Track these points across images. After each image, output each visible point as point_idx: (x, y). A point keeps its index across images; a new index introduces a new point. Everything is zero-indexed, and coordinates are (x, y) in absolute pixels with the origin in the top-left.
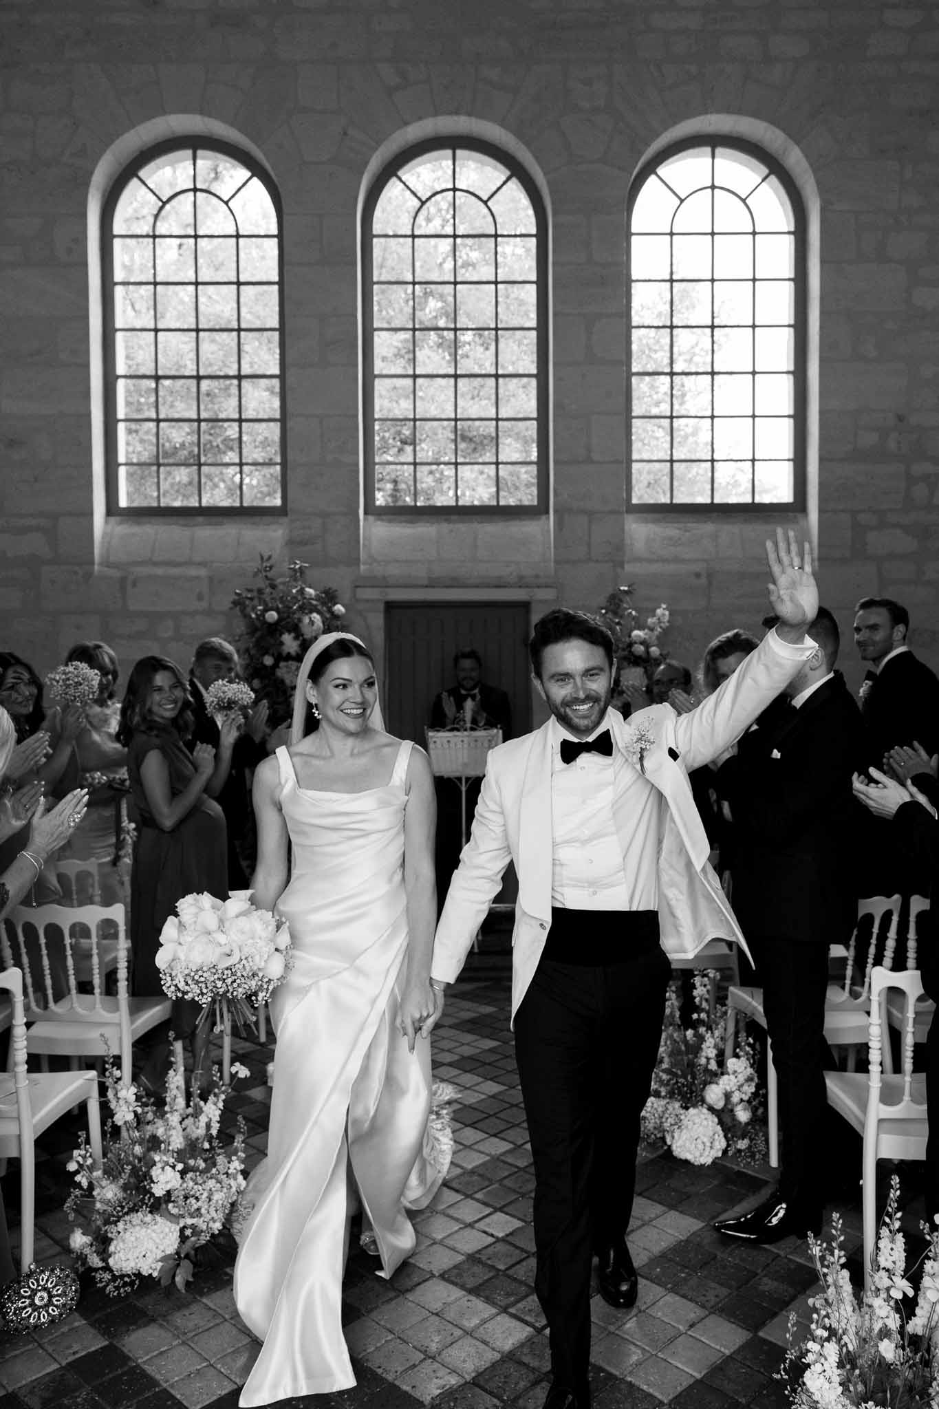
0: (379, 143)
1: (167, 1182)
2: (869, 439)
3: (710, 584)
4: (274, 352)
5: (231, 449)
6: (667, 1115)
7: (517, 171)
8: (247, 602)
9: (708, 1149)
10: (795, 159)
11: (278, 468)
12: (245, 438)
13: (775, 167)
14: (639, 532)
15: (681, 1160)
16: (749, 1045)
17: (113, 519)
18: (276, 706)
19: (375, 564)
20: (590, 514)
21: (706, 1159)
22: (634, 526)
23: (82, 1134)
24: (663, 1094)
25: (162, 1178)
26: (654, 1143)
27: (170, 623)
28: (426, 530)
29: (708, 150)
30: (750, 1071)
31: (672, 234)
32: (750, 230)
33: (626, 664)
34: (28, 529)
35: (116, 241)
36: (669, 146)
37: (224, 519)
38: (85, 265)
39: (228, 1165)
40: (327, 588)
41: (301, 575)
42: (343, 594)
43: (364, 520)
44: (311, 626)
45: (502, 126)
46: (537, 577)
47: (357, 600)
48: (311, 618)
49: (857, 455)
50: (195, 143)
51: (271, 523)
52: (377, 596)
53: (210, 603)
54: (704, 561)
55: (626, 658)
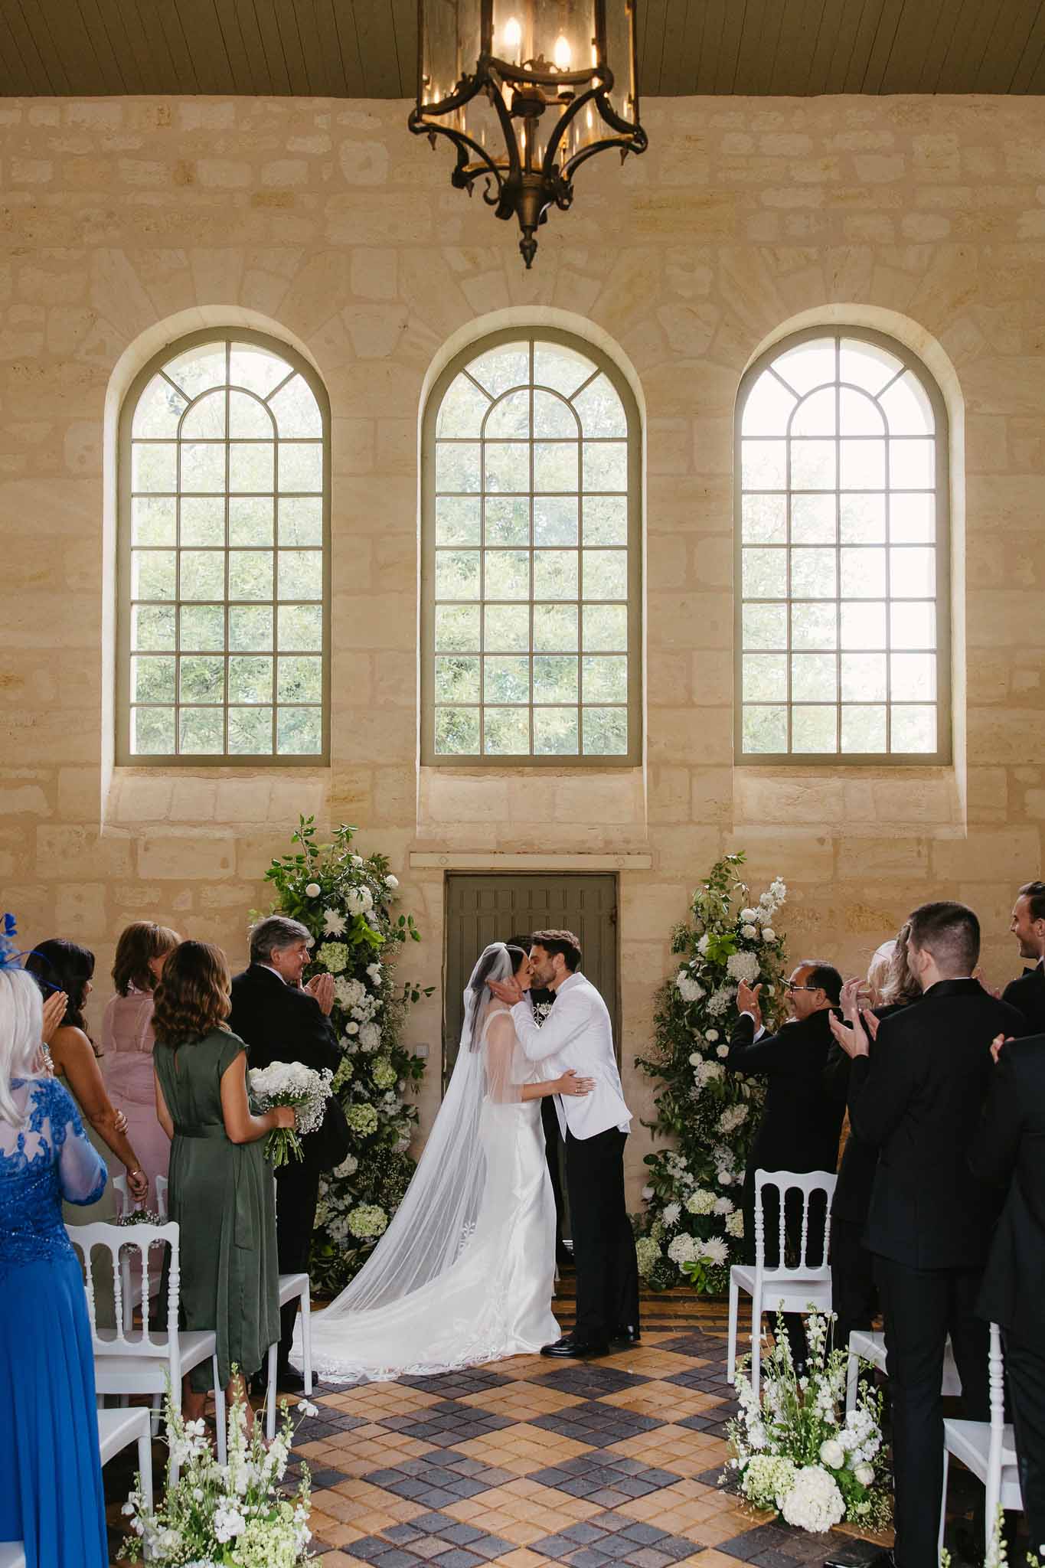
0: (444, 337)
1: (232, 1526)
2: (1027, 681)
3: (836, 854)
5: (264, 687)
6: (778, 1475)
7: (605, 364)
8: (285, 873)
9: (824, 1513)
10: (934, 354)
11: (319, 709)
13: (912, 361)
14: (754, 790)
15: (794, 1526)
16: (870, 1394)
17: (121, 769)
19: (434, 826)
20: (691, 767)
21: (823, 1527)
22: (745, 780)
24: (773, 1452)
25: (228, 1521)
26: (764, 1507)
27: (188, 894)
28: (494, 784)
29: (832, 341)
30: (872, 1426)
31: (789, 438)
32: (883, 433)
33: (734, 948)
34: (23, 782)
35: (135, 446)
36: (785, 338)
37: (254, 770)
38: (100, 476)
39: (293, 1514)
40: (376, 855)
41: (348, 841)
42: (396, 863)
43: (420, 772)
44: (360, 900)
45: (588, 317)
46: (627, 841)
47: (411, 868)
48: (359, 892)
49: (1014, 700)
50: (229, 335)
51: (310, 775)
52: (435, 863)
53: (236, 870)
54: (829, 823)
55: (733, 942)
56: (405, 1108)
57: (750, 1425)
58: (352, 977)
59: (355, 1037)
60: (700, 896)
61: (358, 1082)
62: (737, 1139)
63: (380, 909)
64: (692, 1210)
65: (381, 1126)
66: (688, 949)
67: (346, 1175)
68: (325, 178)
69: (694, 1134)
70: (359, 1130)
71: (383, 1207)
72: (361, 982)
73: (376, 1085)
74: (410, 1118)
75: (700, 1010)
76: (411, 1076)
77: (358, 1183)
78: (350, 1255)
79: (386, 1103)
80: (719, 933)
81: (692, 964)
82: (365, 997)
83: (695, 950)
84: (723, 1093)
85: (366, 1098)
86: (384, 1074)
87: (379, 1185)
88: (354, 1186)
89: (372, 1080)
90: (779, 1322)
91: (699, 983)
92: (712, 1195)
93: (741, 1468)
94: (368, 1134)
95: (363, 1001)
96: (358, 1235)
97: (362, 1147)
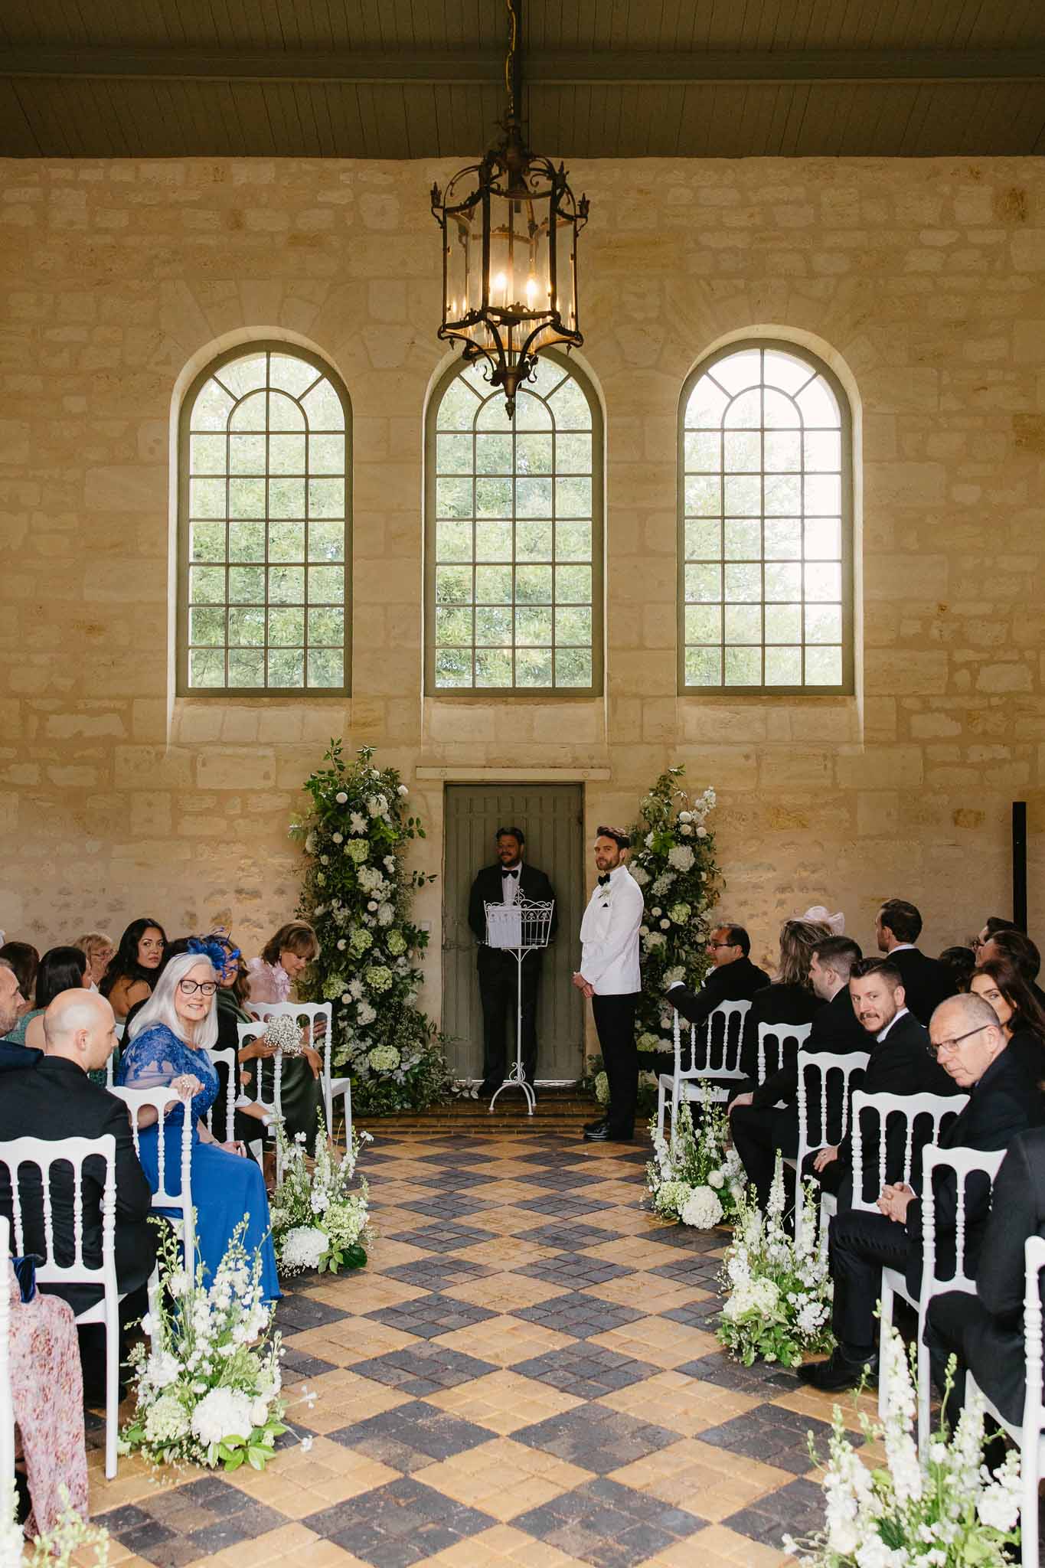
0: (444, 351)
1: (321, 1204)
2: (912, 628)
3: (759, 765)
4: (340, 543)
5: (297, 633)
6: (679, 1194)
7: (574, 371)
8: (320, 784)
9: (709, 1217)
10: (838, 363)
11: (342, 651)
12: (310, 623)
13: (822, 368)
14: (694, 715)
15: (689, 1225)
17: (181, 700)
18: (343, 881)
19: (435, 745)
20: (642, 698)
22: (686, 708)
24: (677, 1179)
25: (319, 1200)
26: (669, 1214)
27: (238, 801)
28: (484, 712)
29: (757, 351)
31: (723, 430)
32: (799, 426)
33: (674, 843)
34: (107, 710)
35: (192, 437)
36: (720, 349)
37: (289, 700)
38: (166, 463)
40: (389, 769)
41: (368, 759)
42: (405, 776)
43: (424, 701)
44: (378, 806)
46: (591, 758)
47: (418, 779)
48: (377, 799)
49: (901, 643)
50: (269, 347)
51: (335, 704)
52: (434, 775)
53: (276, 782)
54: (754, 743)
55: (673, 838)
56: (413, 971)
57: (662, 1164)
58: (371, 867)
59: (374, 914)
60: (646, 802)
61: (376, 950)
63: (393, 812)
65: (395, 984)
66: (638, 844)
67: (367, 1022)
68: (349, 223)
70: (377, 987)
71: (396, 1048)
72: (379, 870)
73: (391, 952)
74: (417, 979)
76: (417, 946)
77: (377, 1029)
78: (371, 1084)
79: (399, 966)
80: (662, 831)
81: (641, 856)
82: (382, 882)
83: (644, 845)
84: (665, 958)
85: (383, 962)
86: (396, 943)
87: (393, 1032)
88: (374, 1031)
89: (388, 948)
91: (646, 870)
92: (656, 1037)
93: (655, 1191)
94: (385, 990)
95: (381, 885)
96: (377, 1069)
97: (380, 1000)
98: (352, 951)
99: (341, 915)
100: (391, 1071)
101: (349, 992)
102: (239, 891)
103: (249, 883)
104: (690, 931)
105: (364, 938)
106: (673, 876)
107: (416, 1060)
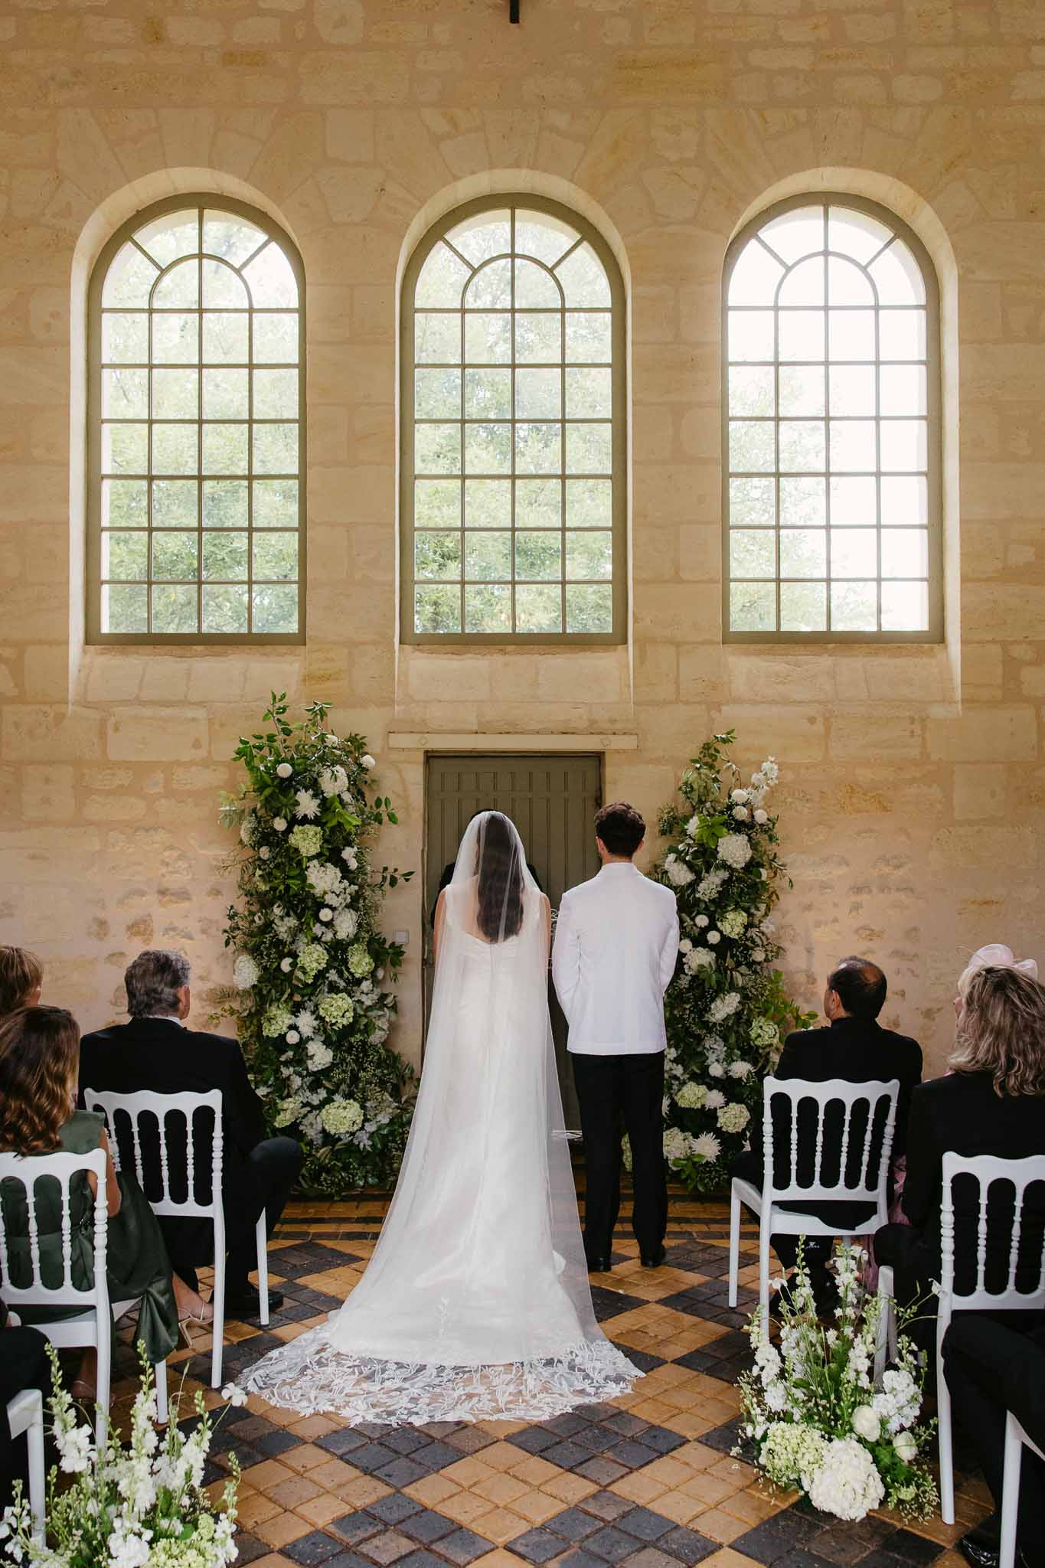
0: (423, 202)
2: (1022, 556)
3: (828, 729)
4: (292, 449)
5: (239, 563)
6: (803, 1450)
7: (589, 233)
8: (255, 752)
9: (860, 1498)
10: (926, 222)
11: (295, 586)
12: (255, 550)
13: (902, 229)
14: (743, 668)
15: (824, 1512)
16: (912, 1353)
17: (92, 649)
18: (287, 882)
19: (413, 705)
20: (678, 645)
21: (858, 1513)
22: (734, 659)
23: (18, 1483)
24: (796, 1417)
25: (124, 1551)
26: (787, 1486)
27: (160, 776)
28: (474, 662)
29: (820, 209)
30: (913, 1388)
31: (776, 308)
32: (872, 303)
33: (725, 830)
35: (105, 316)
36: (773, 205)
37: (230, 649)
38: (66, 344)
39: (213, 1527)
40: (353, 735)
41: (322, 719)
42: (374, 744)
43: (400, 650)
44: (335, 782)
45: (571, 181)
46: (613, 721)
47: (390, 749)
48: (333, 772)
49: (1009, 575)
50: (202, 201)
51: (285, 654)
52: (415, 743)
53: (209, 752)
54: (820, 702)
55: (725, 824)
56: (383, 997)
57: (767, 1384)
58: (326, 862)
59: (329, 925)
60: (690, 775)
61: (333, 971)
62: (729, 1028)
63: (355, 791)
64: (683, 1104)
65: (357, 1017)
66: (676, 830)
67: (320, 1067)
68: (299, 36)
69: (684, 1025)
70: (334, 1021)
71: (359, 1102)
72: (336, 867)
73: (352, 974)
74: (388, 1008)
75: (689, 896)
76: (389, 964)
77: (333, 1077)
78: (324, 1152)
79: (363, 993)
80: (709, 815)
81: (681, 847)
82: (340, 882)
83: (684, 833)
84: (714, 982)
85: (341, 987)
86: (360, 962)
87: (355, 1079)
88: (329, 1079)
89: (348, 969)
90: (799, 1260)
91: (688, 867)
92: (703, 1088)
93: (758, 1437)
94: (343, 1025)
95: (338, 887)
96: (333, 1132)
97: (337, 1039)
98: (299, 974)
99: (284, 926)
100: (353, 1134)
101: (293, 1027)
102: (163, 892)
103: (174, 881)
104: (747, 948)
105: (315, 956)
106: (724, 875)
107: (384, 1119)
